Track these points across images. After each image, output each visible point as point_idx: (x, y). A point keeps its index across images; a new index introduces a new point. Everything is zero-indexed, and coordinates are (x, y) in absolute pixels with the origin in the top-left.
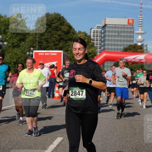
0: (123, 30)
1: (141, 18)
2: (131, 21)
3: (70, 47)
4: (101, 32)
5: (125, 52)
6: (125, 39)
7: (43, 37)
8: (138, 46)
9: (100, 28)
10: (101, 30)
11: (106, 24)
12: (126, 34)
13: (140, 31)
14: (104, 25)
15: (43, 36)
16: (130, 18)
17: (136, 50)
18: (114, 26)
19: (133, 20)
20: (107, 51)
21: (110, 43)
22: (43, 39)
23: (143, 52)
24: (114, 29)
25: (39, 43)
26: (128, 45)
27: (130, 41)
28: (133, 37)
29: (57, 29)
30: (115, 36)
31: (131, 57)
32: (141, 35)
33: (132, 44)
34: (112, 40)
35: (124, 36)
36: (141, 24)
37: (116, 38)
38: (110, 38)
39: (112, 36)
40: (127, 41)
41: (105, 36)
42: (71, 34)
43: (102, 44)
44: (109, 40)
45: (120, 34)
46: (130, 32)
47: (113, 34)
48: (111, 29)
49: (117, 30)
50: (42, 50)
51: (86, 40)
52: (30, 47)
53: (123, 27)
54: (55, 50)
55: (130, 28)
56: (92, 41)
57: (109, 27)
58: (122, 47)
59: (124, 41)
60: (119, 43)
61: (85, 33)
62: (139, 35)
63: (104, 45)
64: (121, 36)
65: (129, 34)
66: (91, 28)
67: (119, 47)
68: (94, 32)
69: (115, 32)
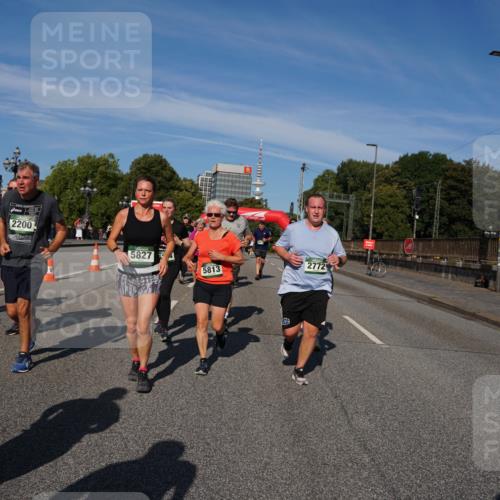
0: (238, 179)
1: (260, 167)
2: (248, 170)
4: (211, 181)
6: (241, 190)
8: (256, 200)
9: (210, 175)
10: (211, 178)
11: (219, 170)
12: (241, 185)
13: (258, 182)
14: (215, 171)
16: (247, 166)
17: (254, 206)
18: (228, 174)
19: (251, 168)
24: (227, 178)
26: (244, 199)
27: (246, 193)
28: (250, 188)
29: (157, 174)
30: (228, 186)
32: (259, 187)
33: (248, 197)
34: (224, 191)
35: (239, 187)
36: (260, 174)
38: (222, 189)
39: (224, 186)
40: (242, 193)
41: (215, 186)
42: (174, 181)
43: (212, 195)
44: (220, 191)
45: (234, 184)
46: (247, 183)
47: (226, 184)
48: (223, 178)
49: (230, 179)
51: (193, 189)
52: (123, 196)
53: (239, 175)
55: (247, 178)
56: (199, 191)
57: (221, 174)
59: (239, 193)
62: (257, 187)
64: (235, 187)
65: (245, 185)
66: (199, 174)
68: (202, 180)
69: (228, 181)
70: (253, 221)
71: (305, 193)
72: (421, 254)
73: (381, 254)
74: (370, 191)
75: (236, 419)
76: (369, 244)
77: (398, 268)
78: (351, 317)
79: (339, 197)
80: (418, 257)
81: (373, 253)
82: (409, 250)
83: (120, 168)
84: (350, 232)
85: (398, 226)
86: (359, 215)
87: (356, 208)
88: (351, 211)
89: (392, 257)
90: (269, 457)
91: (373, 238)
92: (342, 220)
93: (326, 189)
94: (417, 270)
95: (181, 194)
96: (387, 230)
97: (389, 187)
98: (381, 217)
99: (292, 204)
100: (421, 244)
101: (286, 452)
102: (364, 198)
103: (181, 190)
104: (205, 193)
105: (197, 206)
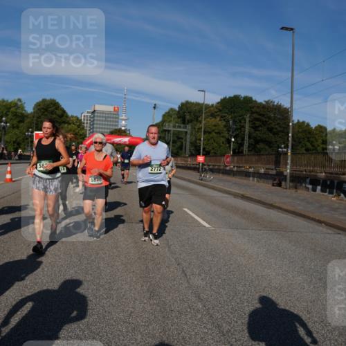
0: (109, 116)
1: (124, 107)
2: (116, 109)
4: (90, 117)
5: (112, 135)
6: (112, 123)
8: (122, 130)
9: (90, 113)
10: (90, 115)
11: (95, 109)
13: (124, 117)
14: (93, 110)
16: (116, 106)
17: (121, 134)
18: (102, 112)
19: (118, 108)
21: (98, 126)
23: (127, 135)
25: (36, 124)
26: (114, 129)
27: (115, 126)
28: (118, 122)
29: (52, 113)
30: (102, 121)
31: (117, 140)
33: (116, 128)
34: (100, 124)
35: (110, 121)
36: (125, 112)
37: (104, 123)
38: (99, 122)
40: (113, 125)
41: (94, 120)
42: (64, 117)
43: (91, 127)
44: (97, 124)
45: (107, 119)
46: (116, 118)
47: (101, 119)
48: (99, 115)
49: (104, 115)
51: (78, 123)
52: (29, 128)
53: (110, 113)
55: (116, 114)
56: (83, 124)
57: (98, 112)
58: (109, 131)
59: (110, 125)
60: (106, 127)
61: (77, 117)
62: (123, 121)
63: (93, 128)
64: (108, 121)
65: (114, 120)
66: (82, 113)
67: (106, 130)
68: (84, 116)
69: (103, 117)
70: (120, 144)
72: (236, 165)
73: (208, 165)
74: (200, 122)
75: (110, 282)
76: (201, 159)
77: (221, 175)
78: (188, 209)
79: (180, 127)
80: (234, 167)
81: (203, 164)
82: (228, 163)
83: (26, 109)
84: (188, 151)
85: (221, 146)
86: (194, 139)
87: (191, 134)
88: (188, 136)
89: (216, 167)
90: (133, 308)
91: (203, 155)
92: (182, 143)
93: (170, 122)
94: (234, 175)
95: (70, 126)
96: (213, 149)
97: (213, 119)
98: (209, 140)
100: (236, 158)
101: (145, 303)
102: (197, 127)
103: (70, 124)
104: (87, 126)
105: (81, 135)
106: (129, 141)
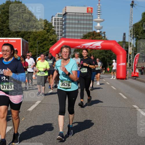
0: (82, 18)
1: (99, 7)
2: (90, 10)
3: (31, 34)
4: (62, 20)
5: (85, 39)
6: (85, 26)
7: (5, 25)
8: (96, 33)
9: (61, 16)
10: (62, 18)
11: (67, 12)
12: (85, 22)
13: (99, 19)
14: (64, 13)
15: (5, 23)
16: (89, 7)
17: (95, 37)
18: (74, 14)
19: (92, 8)
20: (68, 38)
21: (71, 30)
22: (4, 26)
23: (101, 39)
24: (74, 17)
26: (88, 33)
27: (89, 28)
28: (92, 24)
30: (75, 24)
32: (99, 23)
33: (91, 31)
34: (72, 28)
35: (84, 24)
36: (99, 12)
37: (76, 26)
38: (71, 26)
39: (72, 23)
40: (86, 28)
41: (65, 24)
43: (63, 31)
44: (69, 28)
45: (80, 22)
46: (89, 20)
47: (74, 22)
48: (71, 17)
49: (77, 18)
50: (4, 37)
51: (47, 27)
53: (83, 15)
54: (17, 37)
55: (89, 16)
56: (53, 29)
57: (70, 15)
58: (82, 35)
59: (84, 28)
60: (79, 30)
61: (46, 21)
62: (98, 23)
63: (65, 32)
64: (81, 24)
65: (88, 22)
66: (52, 16)
67: (79, 34)
68: (55, 20)
69: (75, 20)
70: (92, 49)
71: (135, 25)
99: (124, 34)
104: (58, 30)
105: (51, 41)
106: (101, 45)
